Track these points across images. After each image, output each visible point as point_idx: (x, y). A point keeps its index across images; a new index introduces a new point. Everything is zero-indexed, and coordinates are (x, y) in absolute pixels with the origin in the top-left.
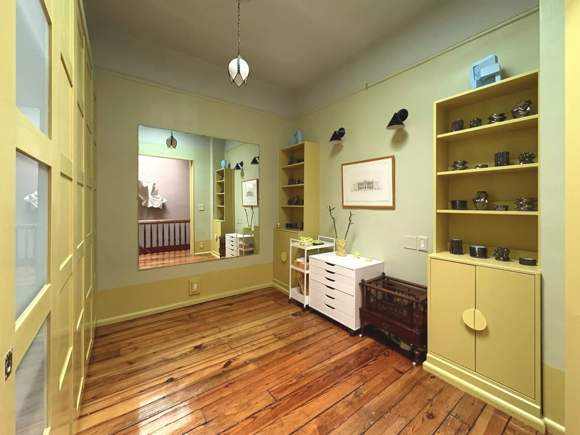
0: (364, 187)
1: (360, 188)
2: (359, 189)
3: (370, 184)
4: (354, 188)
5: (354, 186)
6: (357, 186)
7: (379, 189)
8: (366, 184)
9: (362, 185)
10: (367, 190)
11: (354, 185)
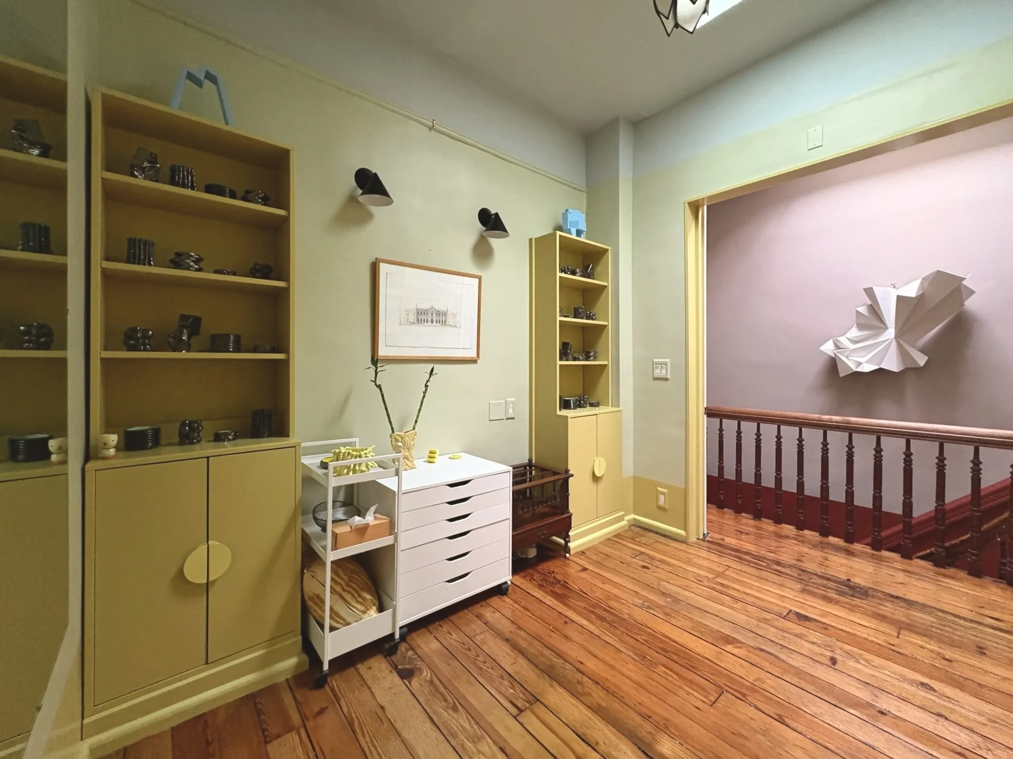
0: (429, 319)
1: (421, 319)
2: (419, 321)
3: (441, 315)
4: (408, 319)
5: (408, 314)
6: (414, 314)
7: (456, 326)
8: (434, 315)
9: (426, 314)
10: (435, 326)
11: (408, 312)
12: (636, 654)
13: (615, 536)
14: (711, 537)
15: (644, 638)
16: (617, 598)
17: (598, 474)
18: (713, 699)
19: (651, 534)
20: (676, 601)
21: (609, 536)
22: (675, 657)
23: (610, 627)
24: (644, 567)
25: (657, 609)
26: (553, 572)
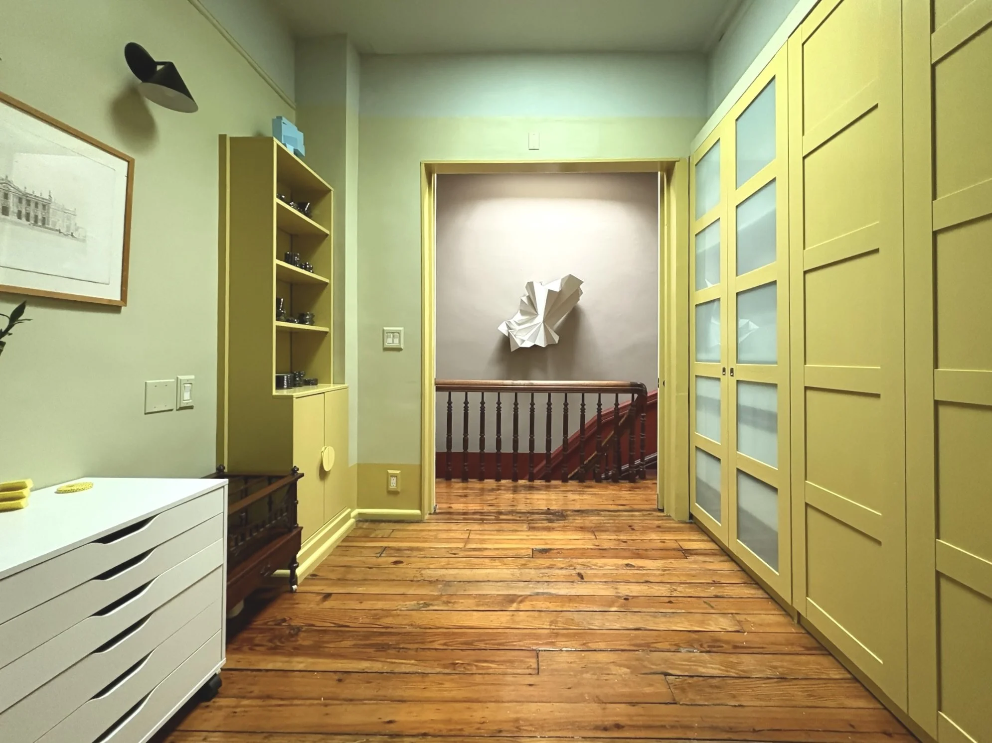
12: (445, 667)
13: (343, 541)
14: (440, 509)
15: (439, 642)
16: (388, 612)
17: (326, 468)
18: (535, 666)
19: (383, 524)
20: (448, 583)
21: (338, 544)
22: (482, 645)
23: (399, 651)
24: (396, 563)
25: (435, 602)
26: (284, 620)
